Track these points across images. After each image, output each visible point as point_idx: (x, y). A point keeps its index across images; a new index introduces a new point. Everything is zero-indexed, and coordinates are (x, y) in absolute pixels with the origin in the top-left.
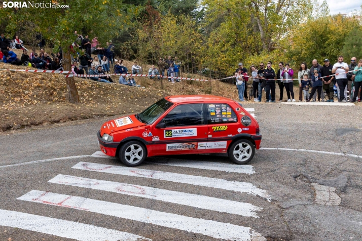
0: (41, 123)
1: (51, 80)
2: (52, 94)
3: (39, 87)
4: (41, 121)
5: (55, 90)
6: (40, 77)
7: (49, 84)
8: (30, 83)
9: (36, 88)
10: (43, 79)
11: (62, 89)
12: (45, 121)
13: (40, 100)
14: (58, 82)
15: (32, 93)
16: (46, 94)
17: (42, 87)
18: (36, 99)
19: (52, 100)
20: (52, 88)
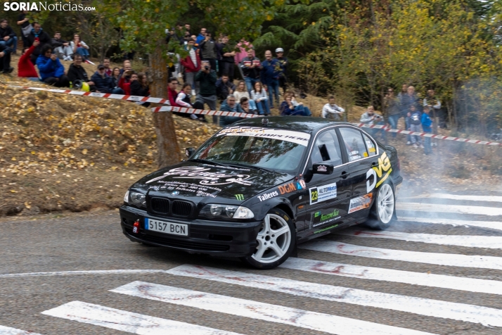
0: (86, 208)
1: (125, 120)
2: (124, 150)
3: (96, 132)
4: (87, 203)
5: (132, 142)
6: (102, 111)
7: (121, 128)
8: (77, 123)
9: (89, 134)
10: (108, 116)
11: (148, 141)
12: (97, 203)
13: (95, 161)
14: (143, 124)
15: (79, 144)
16: (110, 148)
17: (103, 133)
18: (85, 157)
19: (121, 163)
20: (126, 137)
